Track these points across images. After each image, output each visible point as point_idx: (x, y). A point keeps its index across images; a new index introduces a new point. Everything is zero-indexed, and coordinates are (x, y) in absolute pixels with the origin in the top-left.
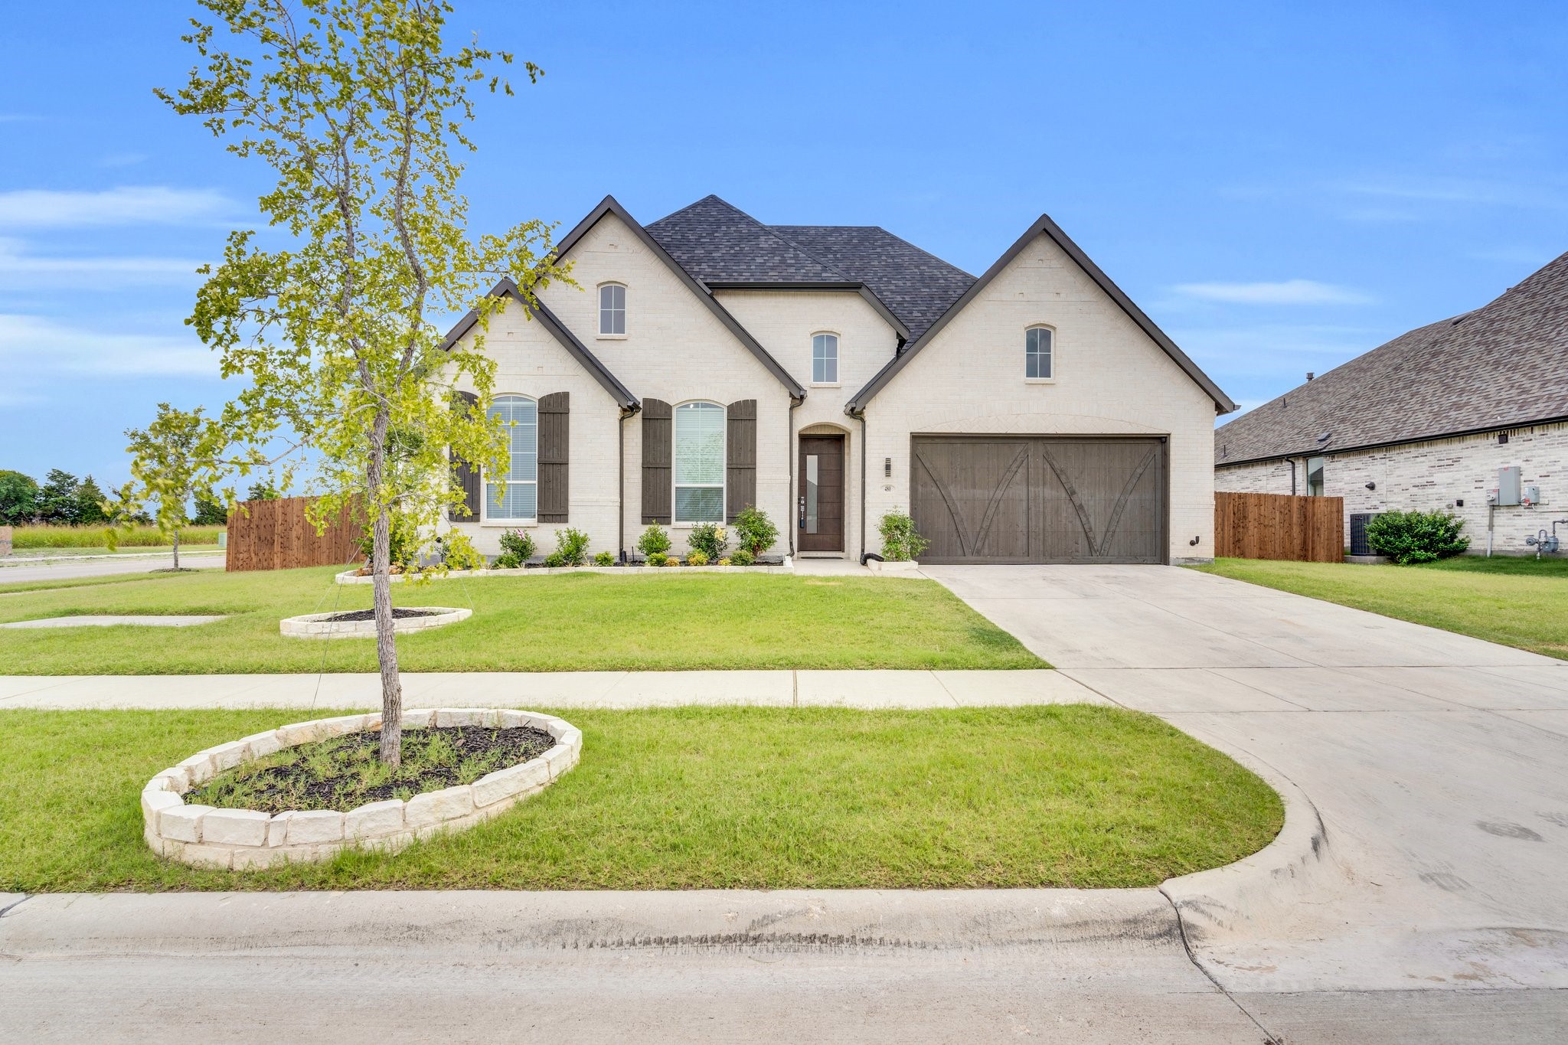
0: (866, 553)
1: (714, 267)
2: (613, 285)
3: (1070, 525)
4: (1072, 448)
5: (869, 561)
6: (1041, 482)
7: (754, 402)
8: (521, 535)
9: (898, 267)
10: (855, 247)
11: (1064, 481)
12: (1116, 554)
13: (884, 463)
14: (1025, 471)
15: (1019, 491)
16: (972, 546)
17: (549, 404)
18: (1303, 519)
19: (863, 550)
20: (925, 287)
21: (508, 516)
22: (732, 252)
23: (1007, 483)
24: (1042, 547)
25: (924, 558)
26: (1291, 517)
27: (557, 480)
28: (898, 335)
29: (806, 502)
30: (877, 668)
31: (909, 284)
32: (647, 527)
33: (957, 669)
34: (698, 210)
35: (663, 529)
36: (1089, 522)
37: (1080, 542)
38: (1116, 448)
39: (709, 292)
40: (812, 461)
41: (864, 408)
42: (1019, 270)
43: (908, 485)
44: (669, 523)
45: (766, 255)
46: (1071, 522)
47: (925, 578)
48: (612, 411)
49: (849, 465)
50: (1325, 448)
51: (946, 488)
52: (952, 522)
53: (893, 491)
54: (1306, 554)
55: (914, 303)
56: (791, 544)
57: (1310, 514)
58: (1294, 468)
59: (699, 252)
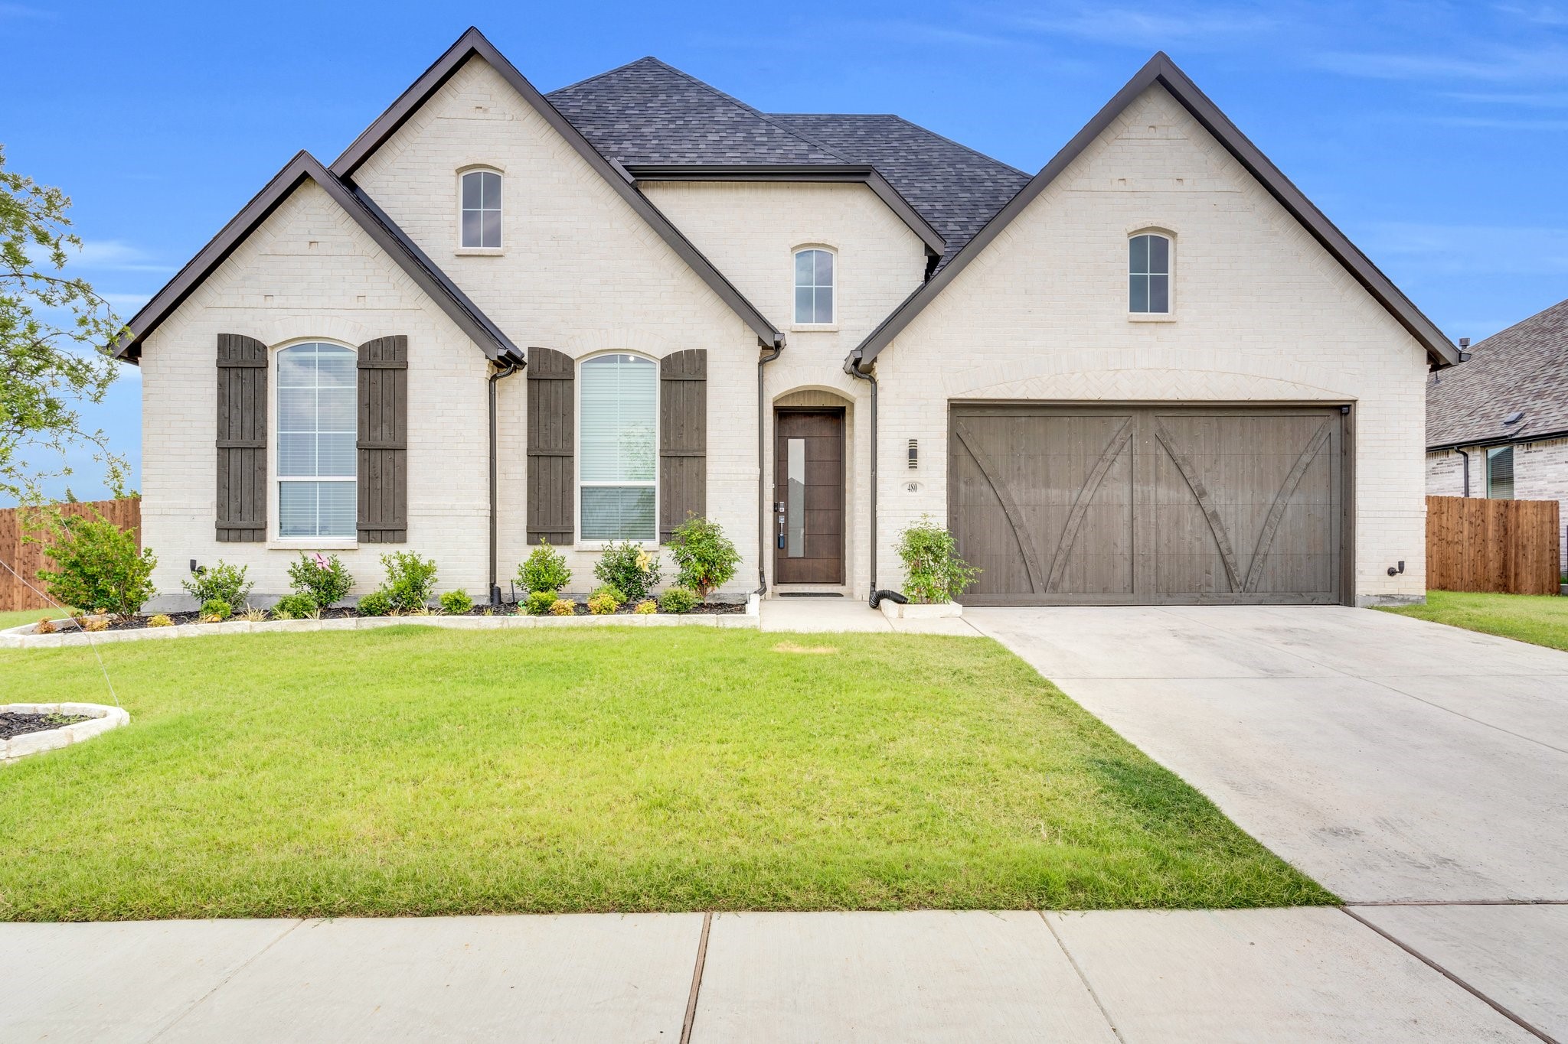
0: (878, 589)
1: (642, 146)
2: (483, 171)
3: (1197, 544)
4: (1202, 424)
5: (884, 602)
6: (1152, 478)
7: (702, 354)
8: (325, 563)
9: (923, 167)
10: (861, 140)
11: (1188, 474)
12: (1270, 589)
13: (906, 448)
14: (1126, 459)
15: (1118, 492)
16: (1045, 578)
17: (375, 355)
18: (1502, 532)
19: (873, 585)
20: (964, 191)
21: (313, 533)
22: (672, 126)
23: (1100, 477)
24: (1153, 578)
25: (970, 596)
26: (1485, 530)
27: (388, 474)
28: (928, 249)
29: (786, 510)
30: (910, 906)
31: (940, 187)
32: (531, 549)
33: (1107, 906)
34: (627, 74)
35: (558, 552)
36: (1227, 540)
37: (1213, 570)
38: (1270, 422)
39: (631, 179)
40: (796, 448)
41: (875, 360)
42: (1117, 142)
43: (944, 481)
44: (570, 543)
45: (724, 131)
46: (1199, 539)
47: (977, 635)
48: (477, 366)
49: (852, 453)
50: (1517, 433)
51: (1003, 485)
52: (1013, 540)
53: (920, 491)
54: (1506, 584)
55: (949, 212)
56: (762, 574)
57: (1512, 525)
58: (1467, 462)
59: (622, 126)
